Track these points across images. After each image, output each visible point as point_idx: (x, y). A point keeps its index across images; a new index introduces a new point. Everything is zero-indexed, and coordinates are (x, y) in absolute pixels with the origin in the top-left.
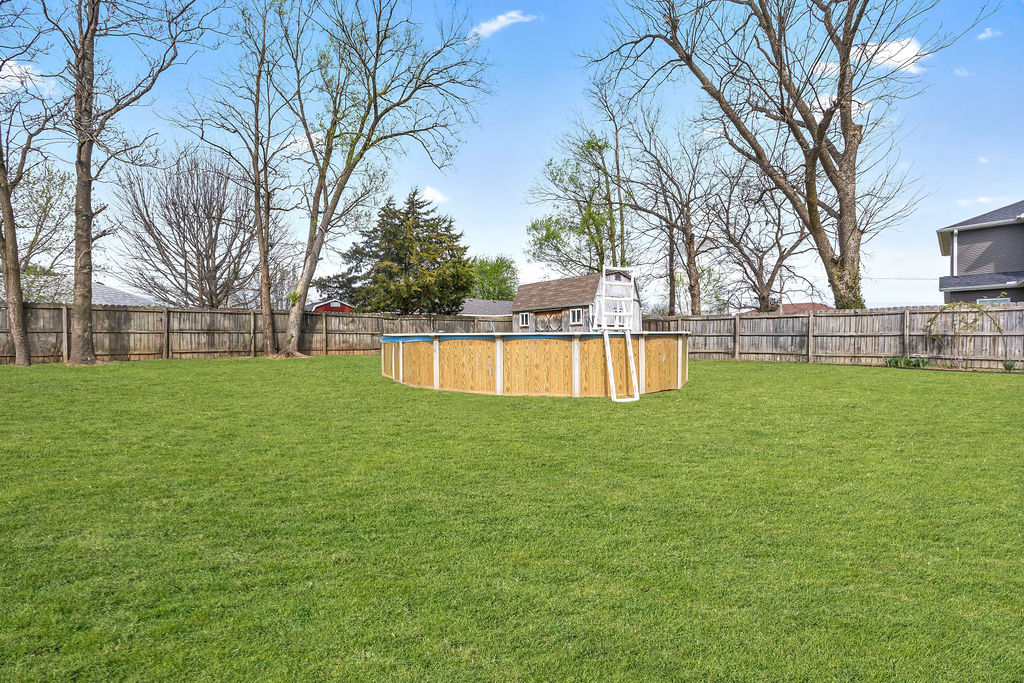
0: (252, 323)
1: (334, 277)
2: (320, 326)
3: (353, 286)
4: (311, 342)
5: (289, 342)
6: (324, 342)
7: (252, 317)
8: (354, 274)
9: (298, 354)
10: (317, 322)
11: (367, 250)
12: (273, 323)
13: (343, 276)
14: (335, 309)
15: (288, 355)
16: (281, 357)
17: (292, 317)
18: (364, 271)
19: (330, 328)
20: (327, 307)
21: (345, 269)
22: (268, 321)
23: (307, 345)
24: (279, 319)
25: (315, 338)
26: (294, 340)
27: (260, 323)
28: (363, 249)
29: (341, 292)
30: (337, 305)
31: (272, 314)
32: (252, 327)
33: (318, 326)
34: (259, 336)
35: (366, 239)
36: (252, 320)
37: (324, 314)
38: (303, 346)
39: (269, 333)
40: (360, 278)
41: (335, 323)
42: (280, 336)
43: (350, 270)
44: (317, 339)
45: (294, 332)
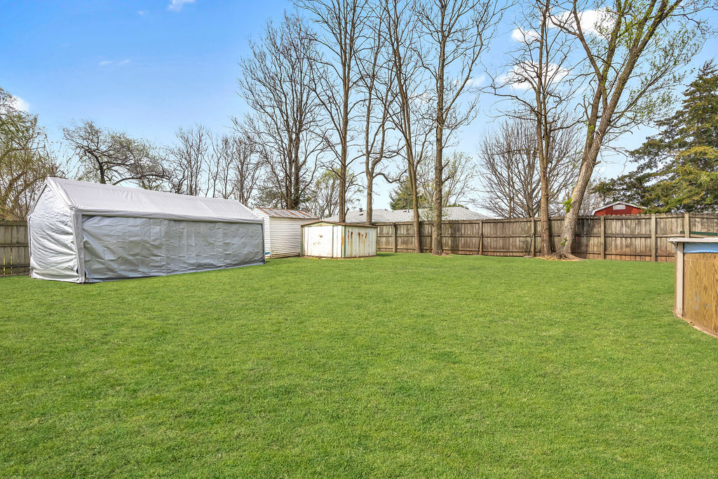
0: (533, 229)
1: (619, 179)
2: (599, 229)
3: (647, 184)
4: (587, 246)
5: (563, 245)
6: (602, 247)
7: (533, 224)
8: (648, 171)
9: (571, 256)
10: (594, 226)
11: (667, 140)
12: (550, 228)
13: (630, 176)
14: (618, 212)
15: (561, 257)
16: (554, 258)
17: (566, 222)
18: (661, 166)
19: (609, 232)
20: (609, 210)
21: (633, 167)
22: (546, 226)
23: (583, 248)
24: (555, 225)
25: (591, 242)
26: (568, 243)
27: (539, 228)
28: (661, 141)
29: (629, 194)
30: (622, 207)
31: (550, 220)
32: (533, 231)
33: (595, 230)
34: (539, 239)
35: (664, 128)
36: (533, 226)
37: (602, 218)
38: (578, 249)
39: (546, 237)
40: (655, 175)
41: (615, 226)
42: (556, 239)
43: (641, 168)
44: (595, 243)
45: (568, 236)
